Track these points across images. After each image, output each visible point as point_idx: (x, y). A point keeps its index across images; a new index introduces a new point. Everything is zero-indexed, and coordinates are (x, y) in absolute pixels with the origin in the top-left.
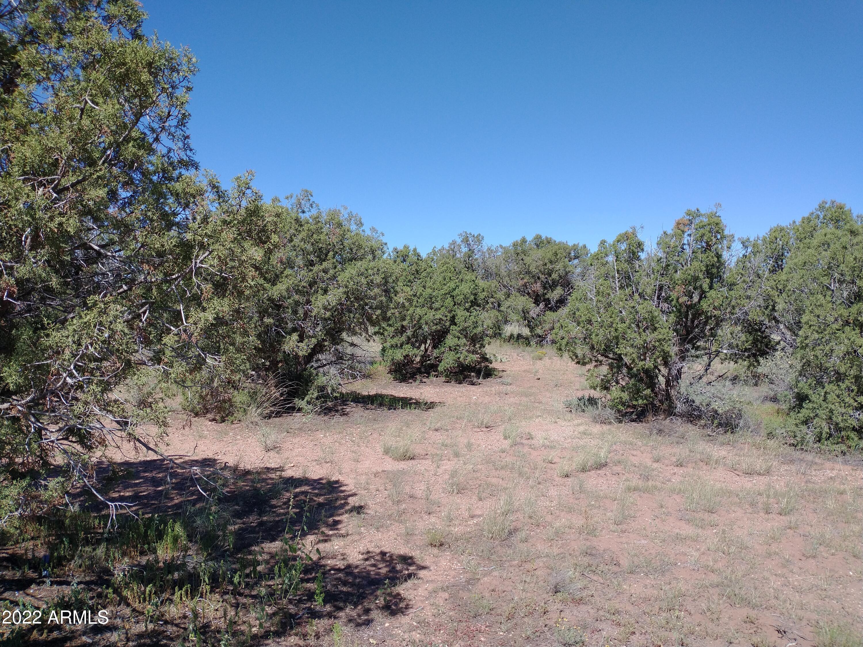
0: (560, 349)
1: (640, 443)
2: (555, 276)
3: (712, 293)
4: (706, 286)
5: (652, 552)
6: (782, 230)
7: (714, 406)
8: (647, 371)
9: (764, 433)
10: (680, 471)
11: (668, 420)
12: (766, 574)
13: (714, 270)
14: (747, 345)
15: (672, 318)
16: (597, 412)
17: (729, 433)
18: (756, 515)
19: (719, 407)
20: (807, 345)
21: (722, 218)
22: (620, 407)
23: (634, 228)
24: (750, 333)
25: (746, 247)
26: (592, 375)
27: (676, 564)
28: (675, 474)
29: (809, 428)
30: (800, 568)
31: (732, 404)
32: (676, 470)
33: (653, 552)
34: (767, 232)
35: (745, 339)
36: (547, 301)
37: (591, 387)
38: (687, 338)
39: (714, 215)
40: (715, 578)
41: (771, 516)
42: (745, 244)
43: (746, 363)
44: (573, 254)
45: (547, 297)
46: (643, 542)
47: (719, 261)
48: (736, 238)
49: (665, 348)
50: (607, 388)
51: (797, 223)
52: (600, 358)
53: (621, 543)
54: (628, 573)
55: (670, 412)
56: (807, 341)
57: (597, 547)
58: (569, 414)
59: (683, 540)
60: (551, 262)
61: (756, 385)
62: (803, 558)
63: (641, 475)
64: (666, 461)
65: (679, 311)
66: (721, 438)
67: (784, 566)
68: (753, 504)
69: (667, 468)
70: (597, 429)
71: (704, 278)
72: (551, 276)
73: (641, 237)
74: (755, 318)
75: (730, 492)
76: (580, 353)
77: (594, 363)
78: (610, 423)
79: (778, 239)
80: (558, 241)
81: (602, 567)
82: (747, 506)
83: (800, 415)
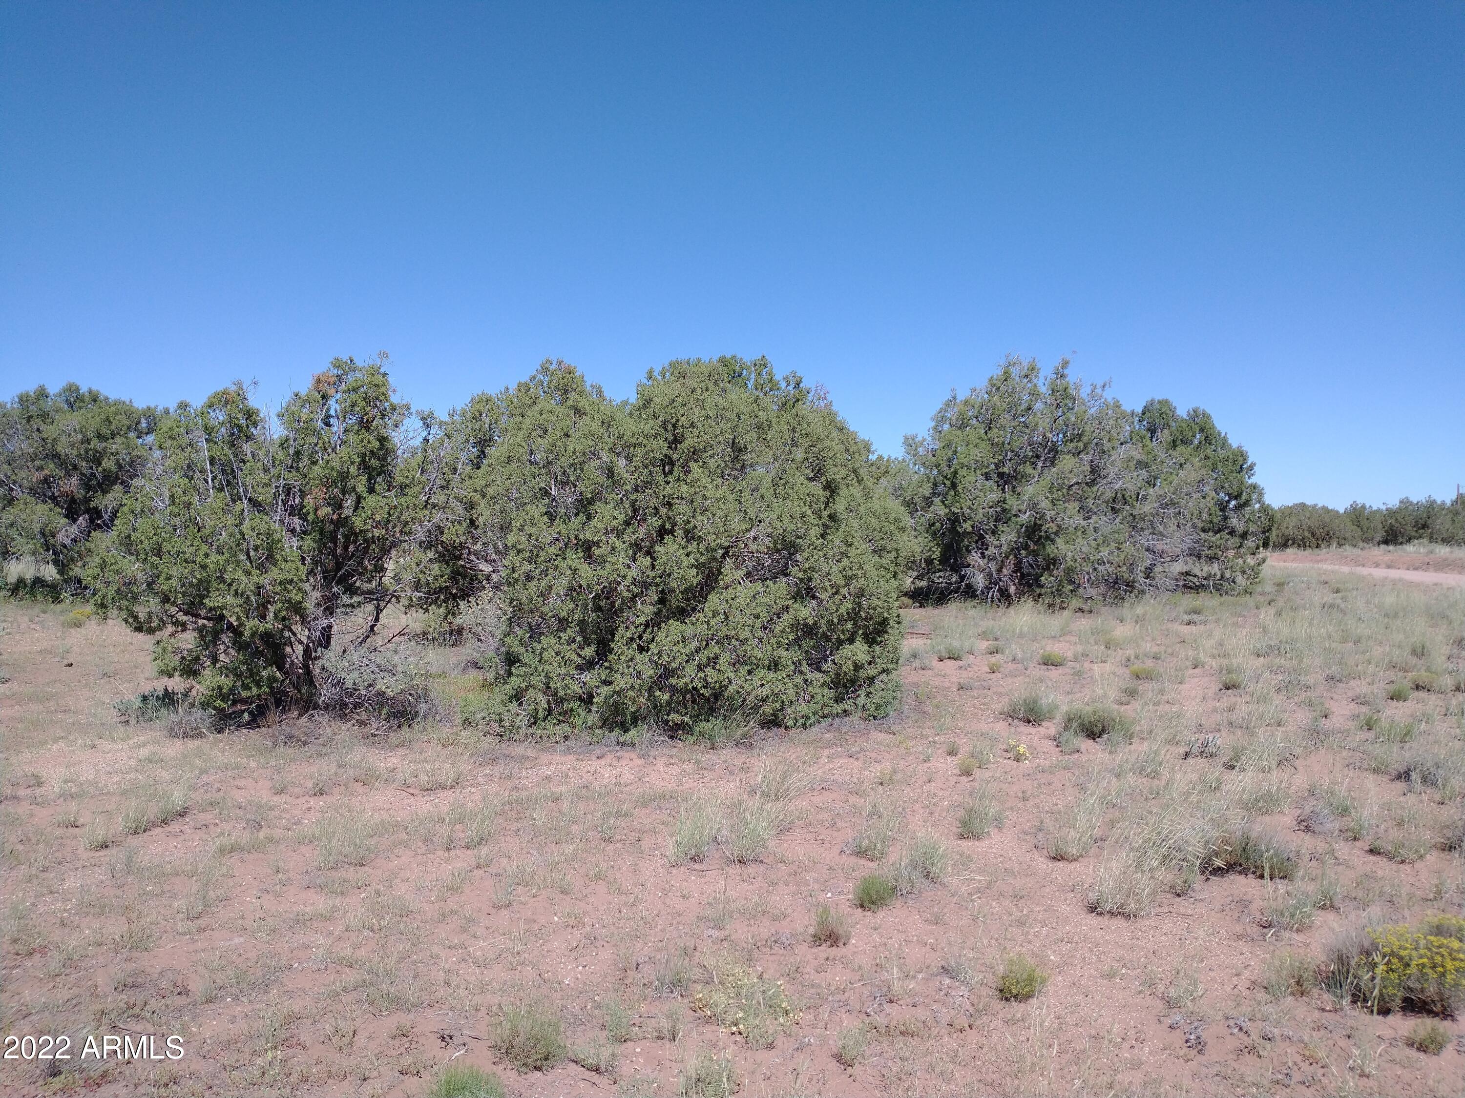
0: (103, 606)
1: (253, 765)
2: (108, 464)
3: (370, 501)
4: (361, 488)
5: (249, 955)
6: (489, 400)
7: (381, 686)
8: (267, 636)
9: (458, 719)
10: (319, 803)
11: (304, 719)
12: (435, 950)
13: (375, 463)
14: (442, 582)
15: (309, 542)
16: (176, 718)
17: (405, 728)
18: (431, 856)
19: (388, 687)
20: (517, 580)
21: (389, 378)
22: (218, 703)
23: (239, 385)
24: (447, 563)
25: (429, 426)
26: (164, 649)
27: (290, 968)
28: (309, 809)
29: (520, 705)
30: (487, 928)
31: (408, 680)
32: (312, 802)
33: (252, 955)
34: (467, 402)
35: (438, 572)
36: (95, 514)
37: (162, 673)
38: (335, 575)
39: (374, 371)
40: (351, 976)
41: (453, 853)
42: (427, 421)
43: (442, 610)
44: (144, 424)
45: (92, 504)
46: (237, 940)
47: (382, 447)
48: (413, 410)
49: (293, 596)
50: (195, 674)
51: (511, 392)
52: (182, 617)
53: (196, 951)
54: (202, 1004)
55: (308, 705)
56: (516, 575)
57: (148, 970)
58: (121, 729)
59: (308, 923)
60: (99, 436)
61: (455, 644)
62: (493, 911)
63: (248, 821)
64: (297, 790)
65: (322, 531)
66: (394, 737)
67: (464, 930)
68: (427, 840)
69: (298, 801)
70: (175, 748)
71: (359, 475)
72: (100, 464)
73: (253, 402)
74: (454, 538)
75: (397, 825)
76: (142, 612)
77: (170, 629)
78: (200, 735)
79: (484, 415)
80: (113, 396)
81: (153, 1004)
82: (420, 844)
83: (508, 687)
